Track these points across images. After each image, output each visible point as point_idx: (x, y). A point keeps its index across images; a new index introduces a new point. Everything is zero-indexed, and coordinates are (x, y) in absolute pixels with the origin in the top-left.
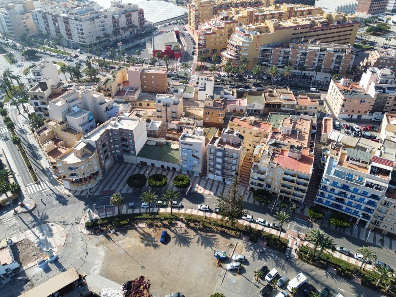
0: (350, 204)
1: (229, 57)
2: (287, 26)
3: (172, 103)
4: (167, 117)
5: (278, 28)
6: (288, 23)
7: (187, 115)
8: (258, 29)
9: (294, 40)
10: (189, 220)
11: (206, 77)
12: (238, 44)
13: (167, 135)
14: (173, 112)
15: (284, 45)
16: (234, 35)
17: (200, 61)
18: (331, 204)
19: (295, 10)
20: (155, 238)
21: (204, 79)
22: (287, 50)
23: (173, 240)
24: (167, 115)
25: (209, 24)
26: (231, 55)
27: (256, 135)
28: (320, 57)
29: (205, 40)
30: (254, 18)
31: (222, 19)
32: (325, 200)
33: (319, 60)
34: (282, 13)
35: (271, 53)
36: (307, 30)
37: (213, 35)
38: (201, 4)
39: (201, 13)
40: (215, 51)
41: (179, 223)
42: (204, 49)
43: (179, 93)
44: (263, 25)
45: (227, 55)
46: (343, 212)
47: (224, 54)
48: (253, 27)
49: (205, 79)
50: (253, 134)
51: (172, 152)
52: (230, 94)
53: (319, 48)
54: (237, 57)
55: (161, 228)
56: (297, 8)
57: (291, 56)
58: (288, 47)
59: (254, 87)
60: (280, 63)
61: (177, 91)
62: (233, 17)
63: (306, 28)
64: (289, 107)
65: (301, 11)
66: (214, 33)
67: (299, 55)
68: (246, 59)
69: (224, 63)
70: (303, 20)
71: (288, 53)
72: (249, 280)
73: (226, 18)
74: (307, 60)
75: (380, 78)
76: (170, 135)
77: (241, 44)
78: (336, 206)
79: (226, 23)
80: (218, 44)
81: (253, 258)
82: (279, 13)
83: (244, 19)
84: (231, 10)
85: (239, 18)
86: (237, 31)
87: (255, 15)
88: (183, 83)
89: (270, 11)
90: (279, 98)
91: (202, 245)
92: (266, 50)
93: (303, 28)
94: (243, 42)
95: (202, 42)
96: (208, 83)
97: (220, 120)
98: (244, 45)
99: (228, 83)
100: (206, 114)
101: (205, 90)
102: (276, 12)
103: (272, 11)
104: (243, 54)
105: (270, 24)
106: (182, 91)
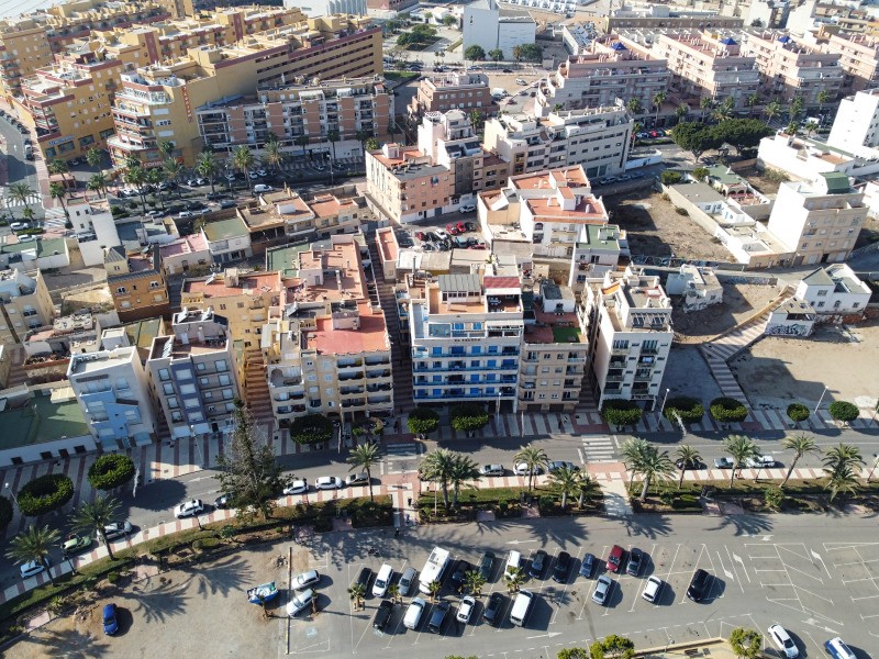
0: (475, 379)
1: (128, 147)
2: (240, 56)
3: (15, 292)
4: (13, 331)
5: (221, 62)
6: (240, 50)
7: (69, 309)
8: (177, 72)
9: (265, 85)
10: (164, 552)
11: (87, 206)
12: (140, 114)
13: (30, 374)
14: (26, 314)
15: (247, 97)
16: (124, 95)
17: (58, 172)
18: (443, 392)
19: (246, 19)
20: (89, 635)
21: (82, 212)
22: (257, 108)
23: (138, 618)
24: (10, 325)
25: (49, 77)
26: (132, 143)
27: (253, 305)
28: (329, 110)
29: (51, 117)
30: (159, 48)
31: (80, 61)
32: (430, 389)
33: (329, 116)
34: (221, 29)
35: (225, 120)
36: (286, 58)
37: (69, 103)
38: (10, 30)
39: (15, 52)
40: (89, 139)
41: (141, 570)
42: (57, 141)
43: (26, 261)
44: (185, 61)
45: (123, 143)
46: (470, 399)
47: (113, 142)
48: (165, 69)
49: (87, 212)
50: (246, 305)
51: (59, 411)
52: (163, 233)
53: (321, 92)
54: (150, 144)
55: (98, 602)
56: (249, 14)
57: (271, 119)
58: (256, 100)
59: (212, 204)
60: (252, 138)
61: (18, 258)
62: (105, 52)
63: (283, 54)
64: (303, 226)
65: (260, 19)
66: (69, 97)
67: (285, 114)
68: (171, 145)
69: (121, 163)
70: (271, 39)
71: (262, 114)
72: (343, 614)
73: (90, 57)
74: (305, 122)
75: (449, 130)
76: (38, 372)
77: (148, 113)
78: (454, 393)
79: (92, 70)
80: (88, 121)
81: (334, 565)
82: (214, 30)
83: (136, 54)
84: (96, 37)
85: (123, 52)
86: (129, 85)
87: (161, 42)
88: (30, 235)
89: (192, 27)
90: (276, 214)
91: (214, 592)
92: (211, 116)
93: (276, 56)
94: (151, 108)
95: (44, 124)
96: (95, 219)
97: (159, 298)
98: (156, 112)
99: (147, 207)
100: (118, 293)
101: (95, 238)
102: (207, 28)
103: (196, 26)
104: (162, 134)
105: (200, 56)
106: (34, 254)
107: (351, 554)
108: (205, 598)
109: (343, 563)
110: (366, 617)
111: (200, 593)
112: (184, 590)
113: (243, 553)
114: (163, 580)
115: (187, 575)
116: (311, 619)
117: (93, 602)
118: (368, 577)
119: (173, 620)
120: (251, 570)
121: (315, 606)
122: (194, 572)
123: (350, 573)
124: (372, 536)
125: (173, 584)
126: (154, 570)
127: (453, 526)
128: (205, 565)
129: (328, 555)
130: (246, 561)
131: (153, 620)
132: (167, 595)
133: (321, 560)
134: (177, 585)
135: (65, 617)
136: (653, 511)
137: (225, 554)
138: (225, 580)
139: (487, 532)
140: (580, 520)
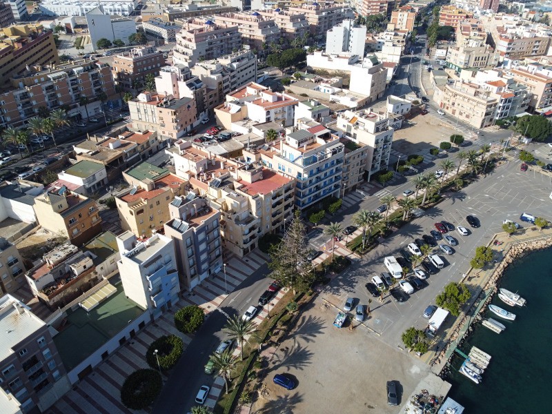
20: (280, 397)
22: (19, 92)
23: (293, 371)
28: (72, 85)
33: (74, 89)
36: (11, 56)
51: (100, 313)
64: (132, 153)
72: (380, 307)
75: (181, 75)
81: (350, 293)
90: (108, 150)
91: (315, 336)
93: (6, 55)
97: (95, 219)
100: (70, 224)
107: (350, 284)
108: (314, 342)
109: (352, 289)
110: (389, 302)
111: (308, 342)
112: (299, 346)
113: (304, 314)
114: (282, 350)
115: (291, 340)
116: (370, 317)
117: (261, 384)
118: (371, 288)
119: (313, 359)
120: (317, 317)
121: (365, 314)
122: (293, 336)
123: (361, 291)
124: (349, 272)
125: (290, 349)
126: (272, 349)
127: (373, 251)
128: (294, 330)
129: (341, 290)
130: (310, 316)
131: (303, 367)
132: (294, 354)
133: (342, 294)
134: (293, 347)
135: (255, 401)
136: (430, 207)
137: (297, 320)
138: (312, 328)
139: (388, 245)
140: (412, 223)
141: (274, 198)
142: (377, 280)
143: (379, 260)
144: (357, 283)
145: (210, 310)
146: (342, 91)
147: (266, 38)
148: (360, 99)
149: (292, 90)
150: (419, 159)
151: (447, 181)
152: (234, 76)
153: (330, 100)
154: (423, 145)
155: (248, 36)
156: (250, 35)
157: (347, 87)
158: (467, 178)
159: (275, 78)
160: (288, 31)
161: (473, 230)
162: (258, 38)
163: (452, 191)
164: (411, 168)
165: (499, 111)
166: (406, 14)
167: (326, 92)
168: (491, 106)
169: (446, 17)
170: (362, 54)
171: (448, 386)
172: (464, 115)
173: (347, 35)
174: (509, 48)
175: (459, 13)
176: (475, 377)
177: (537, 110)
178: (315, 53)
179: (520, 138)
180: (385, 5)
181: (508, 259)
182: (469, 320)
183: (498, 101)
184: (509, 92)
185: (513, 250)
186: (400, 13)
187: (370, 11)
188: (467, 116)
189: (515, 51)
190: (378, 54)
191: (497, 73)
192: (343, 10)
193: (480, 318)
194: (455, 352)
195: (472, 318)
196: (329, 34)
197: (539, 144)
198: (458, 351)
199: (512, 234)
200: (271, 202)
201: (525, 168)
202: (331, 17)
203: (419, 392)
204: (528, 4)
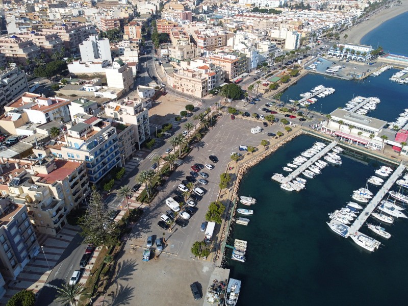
10: (95, 290)
41: (97, 304)
72: (171, 236)
81: (148, 233)
91: (132, 274)
107: (147, 226)
108: (132, 279)
109: (149, 230)
110: (177, 229)
111: (128, 281)
112: (121, 287)
113: (118, 262)
114: (109, 295)
115: (115, 284)
116: (167, 245)
118: (162, 224)
119: (134, 293)
120: (129, 260)
121: (163, 244)
122: (115, 281)
123: (156, 229)
124: (144, 219)
125: (115, 291)
126: (101, 298)
127: (156, 197)
128: (114, 277)
129: (141, 234)
130: (124, 261)
131: (129, 301)
132: (119, 294)
133: (143, 236)
134: (117, 289)
136: (185, 157)
137: (115, 268)
138: (128, 269)
139: (166, 190)
140: (177, 170)
141: (71, 181)
142: (164, 217)
143: (162, 203)
144: (151, 224)
145: (38, 289)
146: (103, 88)
147: (29, 55)
148: (118, 92)
149: (63, 93)
150: (169, 126)
151: (191, 136)
152: (7, 90)
153: (95, 96)
154: (169, 116)
155: (11, 55)
156: (13, 55)
157: (106, 84)
158: (203, 132)
159: (45, 86)
160: (46, 47)
161: (215, 164)
162: (21, 56)
163: (196, 142)
164: (166, 133)
165: (210, 85)
166: (134, 27)
167: (90, 90)
168: (204, 83)
169: (162, 27)
170: (110, 59)
171: (228, 271)
172: (190, 91)
173: (95, 47)
174: (205, 44)
175: (169, 24)
176: (241, 258)
177: (230, 81)
178: (73, 62)
179: (226, 100)
180: (117, 22)
181: (240, 177)
182: (229, 223)
183: (207, 78)
184: (212, 72)
185: (240, 170)
186: (130, 27)
187: (107, 27)
188: (192, 91)
189: (208, 45)
190: (121, 57)
191: (202, 61)
192: (87, 28)
193: (234, 220)
194: (226, 247)
195: (230, 221)
196: (80, 46)
197: (237, 101)
198: (227, 246)
199: (237, 161)
200: (69, 185)
201: (233, 118)
202: (80, 34)
203: (212, 283)
204: (208, 15)
